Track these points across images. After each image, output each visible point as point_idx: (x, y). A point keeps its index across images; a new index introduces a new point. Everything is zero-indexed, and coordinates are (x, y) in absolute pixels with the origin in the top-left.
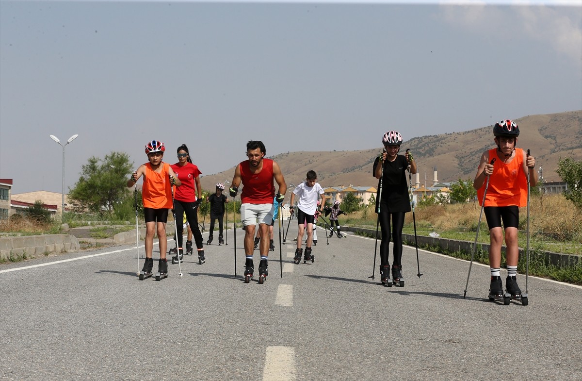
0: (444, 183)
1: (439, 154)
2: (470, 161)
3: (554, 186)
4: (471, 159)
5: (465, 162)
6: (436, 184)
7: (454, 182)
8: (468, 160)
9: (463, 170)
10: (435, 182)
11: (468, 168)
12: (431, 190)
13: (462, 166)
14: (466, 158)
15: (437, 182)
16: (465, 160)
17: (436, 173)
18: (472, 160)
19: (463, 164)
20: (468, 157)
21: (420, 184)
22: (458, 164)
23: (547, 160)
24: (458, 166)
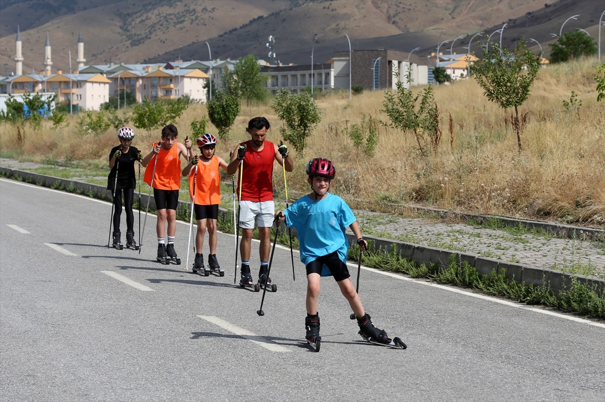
0: (96, 66)
1: (85, 9)
2: (143, 21)
3: (293, 73)
4: (144, 18)
5: (133, 23)
6: (82, 67)
7: (115, 64)
8: (138, 20)
9: (129, 37)
10: (80, 62)
11: (139, 35)
12: (75, 79)
13: (128, 31)
14: (134, 16)
15: (85, 64)
16: (133, 20)
17: (81, 46)
18: (147, 19)
19: (129, 28)
20: (138, 14)
21: (52, 66)
22: (121, 27)
23: (284, 20)
24: (120, 31)
